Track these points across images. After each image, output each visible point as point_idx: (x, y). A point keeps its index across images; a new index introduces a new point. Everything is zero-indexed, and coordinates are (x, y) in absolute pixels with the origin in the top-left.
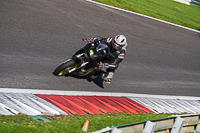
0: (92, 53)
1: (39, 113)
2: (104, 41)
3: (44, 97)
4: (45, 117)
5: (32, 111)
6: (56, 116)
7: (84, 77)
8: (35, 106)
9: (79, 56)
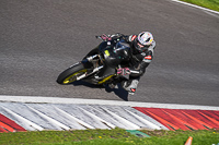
0: (107, 54)
1: (138, 128)
2: (124, 38)
3: (144, 110)
4: (144, 131)
5: (130, 125)
6: (156, 131)
7: (100, 86)
8: (134, 120)
9: (90, 58)
